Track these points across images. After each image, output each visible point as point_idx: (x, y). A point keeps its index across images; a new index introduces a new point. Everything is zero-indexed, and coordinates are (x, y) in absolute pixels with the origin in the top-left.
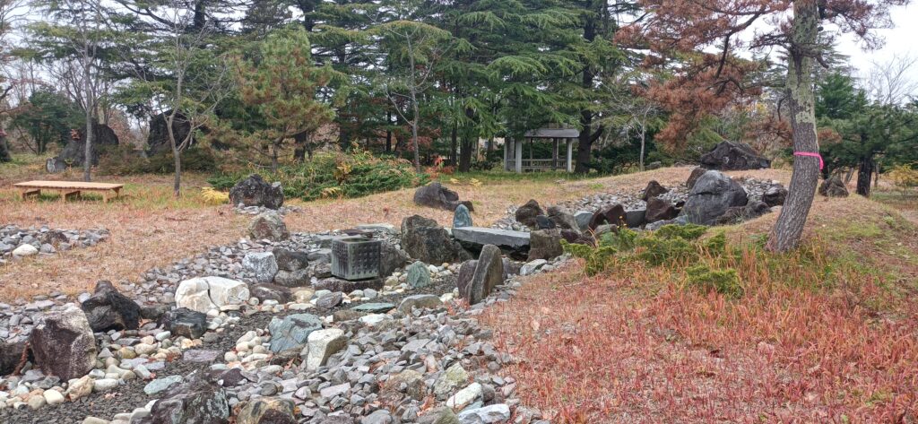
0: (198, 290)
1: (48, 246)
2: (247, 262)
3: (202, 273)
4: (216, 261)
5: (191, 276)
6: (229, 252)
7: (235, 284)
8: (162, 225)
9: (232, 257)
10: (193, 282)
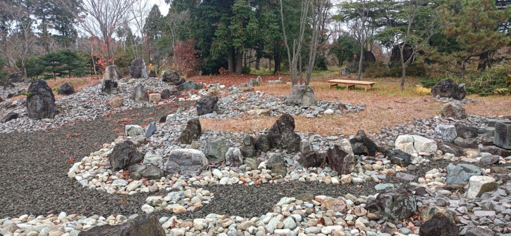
0: (408, 142)
2: (437, 130)
3: (410, 132)
4: (419, 127)
5: (405, 133)
6: (428, 123)
7: (429, 141)
8: (392, 104)
9: (429, 125)
10: (405, 137)
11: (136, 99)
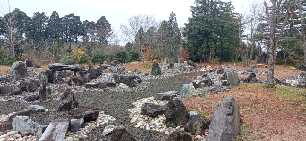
0: (290, 81)
1: (266, 73)
2: (299, 79)
3: (290, 79)
4: (292, 78)
5: (288, 79)
6: (295, 77)
7: (296, 81)
8: (283, 72)
9: (296, 78)
10: (289, 80)
11: (182, 70)
